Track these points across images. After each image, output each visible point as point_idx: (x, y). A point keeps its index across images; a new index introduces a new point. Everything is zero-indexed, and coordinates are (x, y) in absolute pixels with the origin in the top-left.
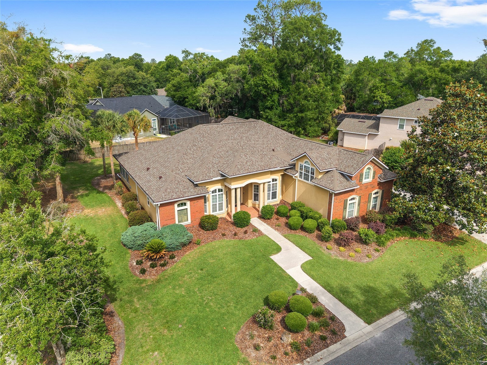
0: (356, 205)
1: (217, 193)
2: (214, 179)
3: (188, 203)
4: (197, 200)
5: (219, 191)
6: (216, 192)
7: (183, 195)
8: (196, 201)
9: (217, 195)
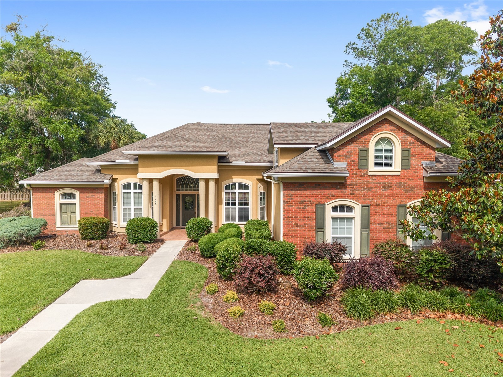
0: (357, 224)
1: (132, 191)
2: (118, 162)
3: (77, 194)
4: (92, 193)
5: (135, 188)
6: (129, 188)
7: (66, 178)
8: (90, 195)
9: (132, 194)
